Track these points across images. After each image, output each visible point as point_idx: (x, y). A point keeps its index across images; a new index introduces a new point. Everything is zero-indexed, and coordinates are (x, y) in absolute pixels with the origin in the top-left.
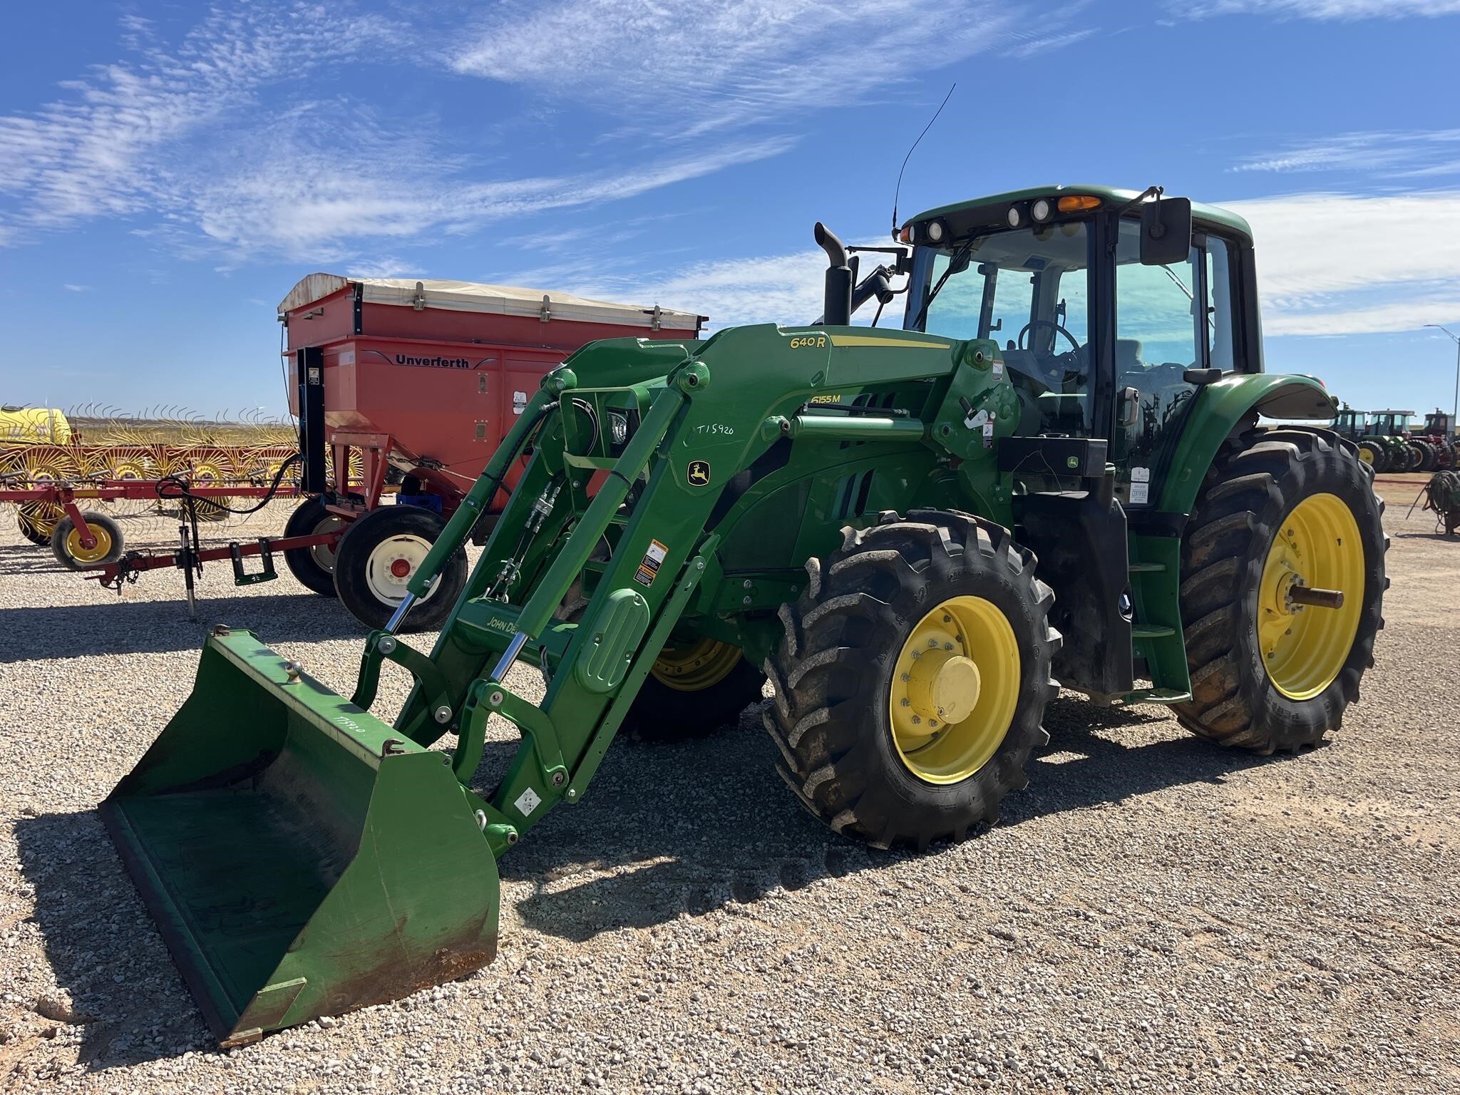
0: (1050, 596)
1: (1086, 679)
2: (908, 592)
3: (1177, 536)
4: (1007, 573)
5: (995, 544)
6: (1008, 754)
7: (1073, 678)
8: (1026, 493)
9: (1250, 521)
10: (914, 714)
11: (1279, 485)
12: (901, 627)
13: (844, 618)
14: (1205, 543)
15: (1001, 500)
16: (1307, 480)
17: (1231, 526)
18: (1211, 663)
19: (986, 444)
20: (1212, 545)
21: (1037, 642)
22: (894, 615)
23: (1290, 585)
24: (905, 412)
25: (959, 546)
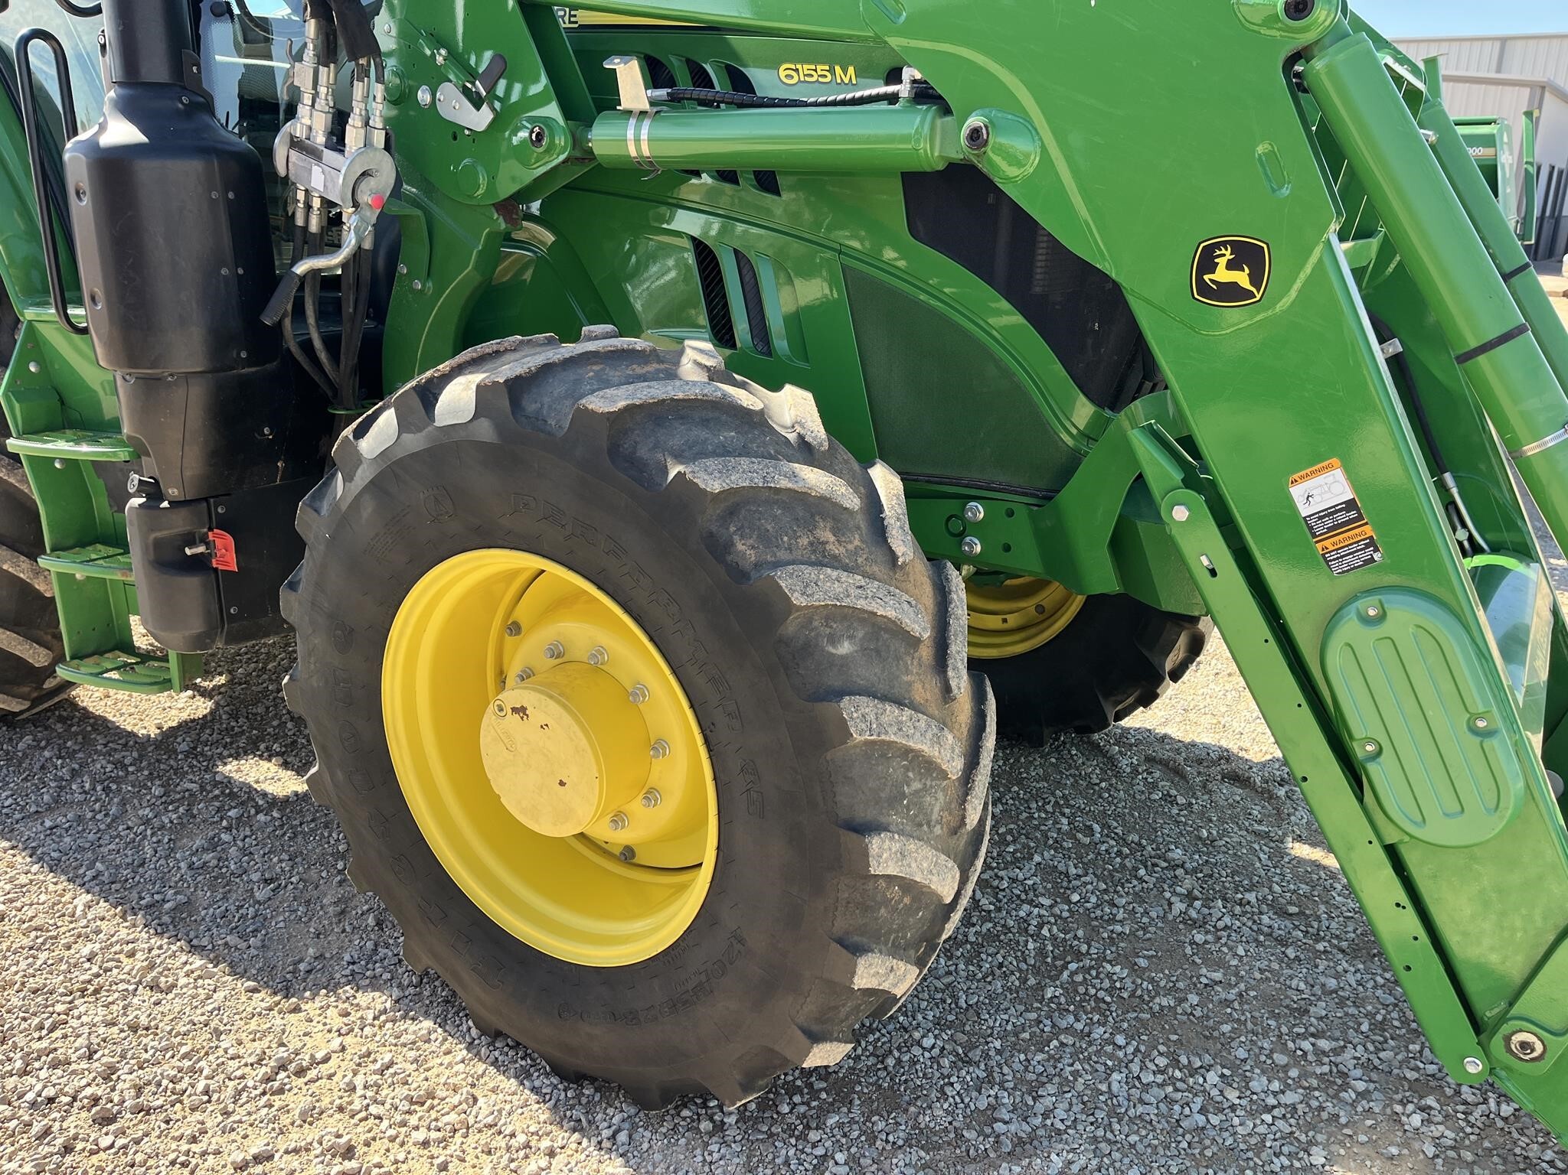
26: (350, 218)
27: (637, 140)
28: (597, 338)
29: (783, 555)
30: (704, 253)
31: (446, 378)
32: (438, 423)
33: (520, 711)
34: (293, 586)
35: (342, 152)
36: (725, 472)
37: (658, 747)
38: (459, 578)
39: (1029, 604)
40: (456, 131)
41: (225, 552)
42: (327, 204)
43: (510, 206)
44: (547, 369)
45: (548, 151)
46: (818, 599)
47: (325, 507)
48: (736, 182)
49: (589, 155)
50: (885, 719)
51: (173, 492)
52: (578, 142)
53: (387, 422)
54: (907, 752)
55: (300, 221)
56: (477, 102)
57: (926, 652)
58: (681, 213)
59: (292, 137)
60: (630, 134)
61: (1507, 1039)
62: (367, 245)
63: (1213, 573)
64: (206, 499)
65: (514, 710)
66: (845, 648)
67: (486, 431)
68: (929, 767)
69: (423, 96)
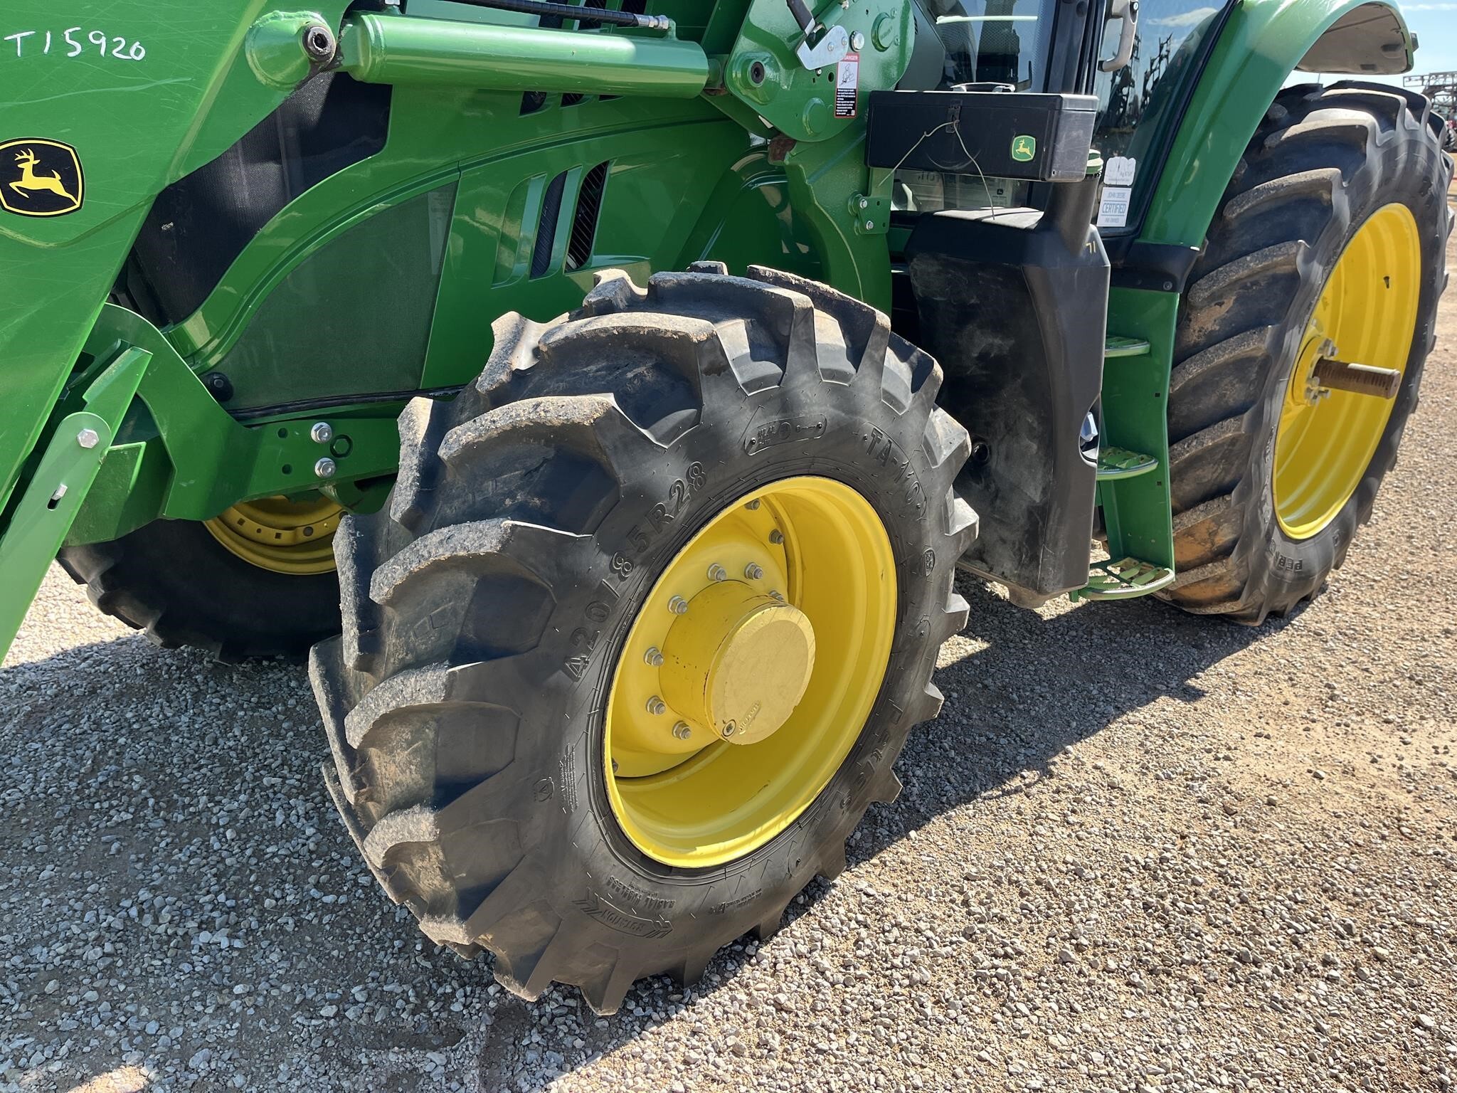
0: (962, 447)
1: (1008, 566)
2: (642, 497)
3: (1174, 290)
4: (878, 414)
5: (856, 354)
6: (868, 759)
7: (983, 560)
8: (911, 207)
9: (1299, 259)
10: (678, 718)
11: (1348, 191)
12: (624, 586)
13: (468, 581)
14: (1216, 299)
15: (869, 225)
16: (1386, 180)
17: (1265, 269)
18: (1201, 507)
19: (843, 107)
20: (1229, 302)
21: (932, 541)
22: (604, 560)
23: (1317, 357)
24: (665, 23)
25: (771, 368)
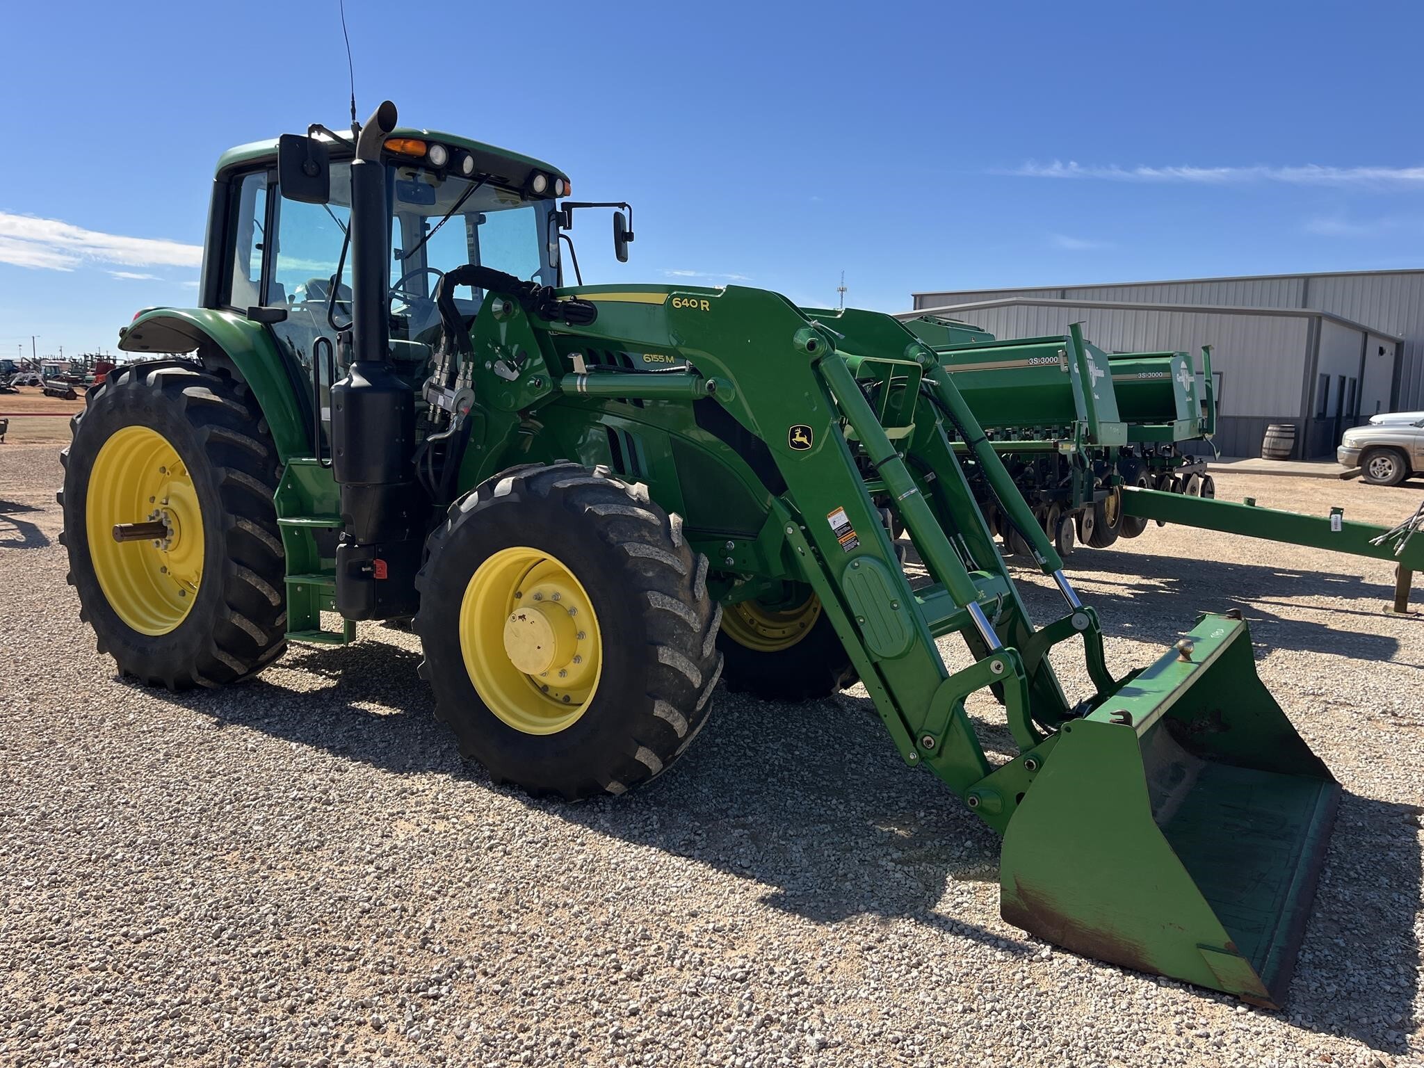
26: (454, 417)
27: (581, 385)
28: (560, 463)
29: (627, 539)
30: (611, 432)
31: (500, 479)
32: (496, 496)
33: (522, 617)
34: (422, 574)
35: (453, 390)
36: (606, 509)
37: (581, 635)
38: (500, 562)
39: (796, 623)
40: (502, 380)
41: (381, 570)
42: (443, 410)
43: (524, 412)
44: (541, 474)
45: (543, 389)
46: (640, 554)
47: (442, 536)
48: (625, 402)
49: (561, 391)
50: (665, 601)
51: (361, 540)
52: (556, 386)
53: (474, 497)
54: (675, 616)
55: (430, 419)
56: (512, 369)
57: (686, 582)
58: (605, 416)
59: (431, 383)
60: (578, 383)
61: (922, 740)
62: (460, 429)
63: (803, 554)
64: (374, 545)
65: (520, 617)
66: (650, 574)
67: (516, 498)
68: (685, 625)
69: (488, 365)
